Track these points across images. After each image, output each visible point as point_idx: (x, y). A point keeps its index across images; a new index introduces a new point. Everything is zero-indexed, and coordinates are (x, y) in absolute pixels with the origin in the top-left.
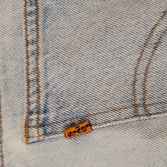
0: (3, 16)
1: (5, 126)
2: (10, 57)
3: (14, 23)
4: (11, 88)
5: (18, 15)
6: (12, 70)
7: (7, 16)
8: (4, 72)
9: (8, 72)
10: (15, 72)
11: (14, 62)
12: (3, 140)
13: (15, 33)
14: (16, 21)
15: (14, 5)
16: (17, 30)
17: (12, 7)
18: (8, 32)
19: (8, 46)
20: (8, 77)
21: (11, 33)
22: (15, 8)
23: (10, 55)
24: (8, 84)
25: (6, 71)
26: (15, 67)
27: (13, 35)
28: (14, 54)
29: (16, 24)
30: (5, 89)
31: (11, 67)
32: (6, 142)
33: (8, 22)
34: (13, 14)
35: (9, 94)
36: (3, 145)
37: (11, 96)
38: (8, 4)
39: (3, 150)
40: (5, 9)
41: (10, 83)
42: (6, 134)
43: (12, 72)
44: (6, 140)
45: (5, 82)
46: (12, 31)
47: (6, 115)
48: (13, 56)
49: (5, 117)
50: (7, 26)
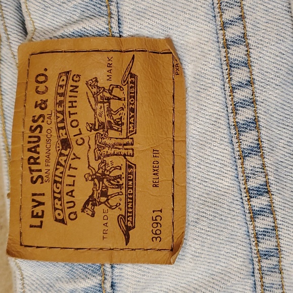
0: (261, 55)
1: (287, 243)
2: (276, 123)
3: (281, 63)
4: (285, 177)
5: (287, 49)
6: (282, 145)
7: (269, 54)
8: (271, 152)
9: (277, 150)
10: (288, 147)
11: (284, 130)
12: (283, 268)
13: (284, 82)
14: (284, 61)
15: (279, 33)
16: (286, 75)
17: (276, 36)
18: (272, 80)
19: (272, 105)
20: (278, 158)
21: (277, 83)
22: (281, 38)
23: (276, 119)
24: (279, 170)
25: (274, 149)
26: (287, 139)
27: (281, 84)
28: (281, 118)
29: (285, 65)
30: (277, 180)
31: (281, 141)
32: (288, 269)
33: (270, 63)
34: (278, 49)
35: (285, 187)
36: (284, 276)
37: (288, 190)
38: (268, 33)
39: (284, 284)
40: (262, 43)
41: (282, 168)
42: (288, 256)
43: (282, 149)
44: (289, 265)
45: (275, 168)
46: (278, 79)
47: (286, 224)
48: (281, 121)
49: (285, 228)
50: (269, 71)
